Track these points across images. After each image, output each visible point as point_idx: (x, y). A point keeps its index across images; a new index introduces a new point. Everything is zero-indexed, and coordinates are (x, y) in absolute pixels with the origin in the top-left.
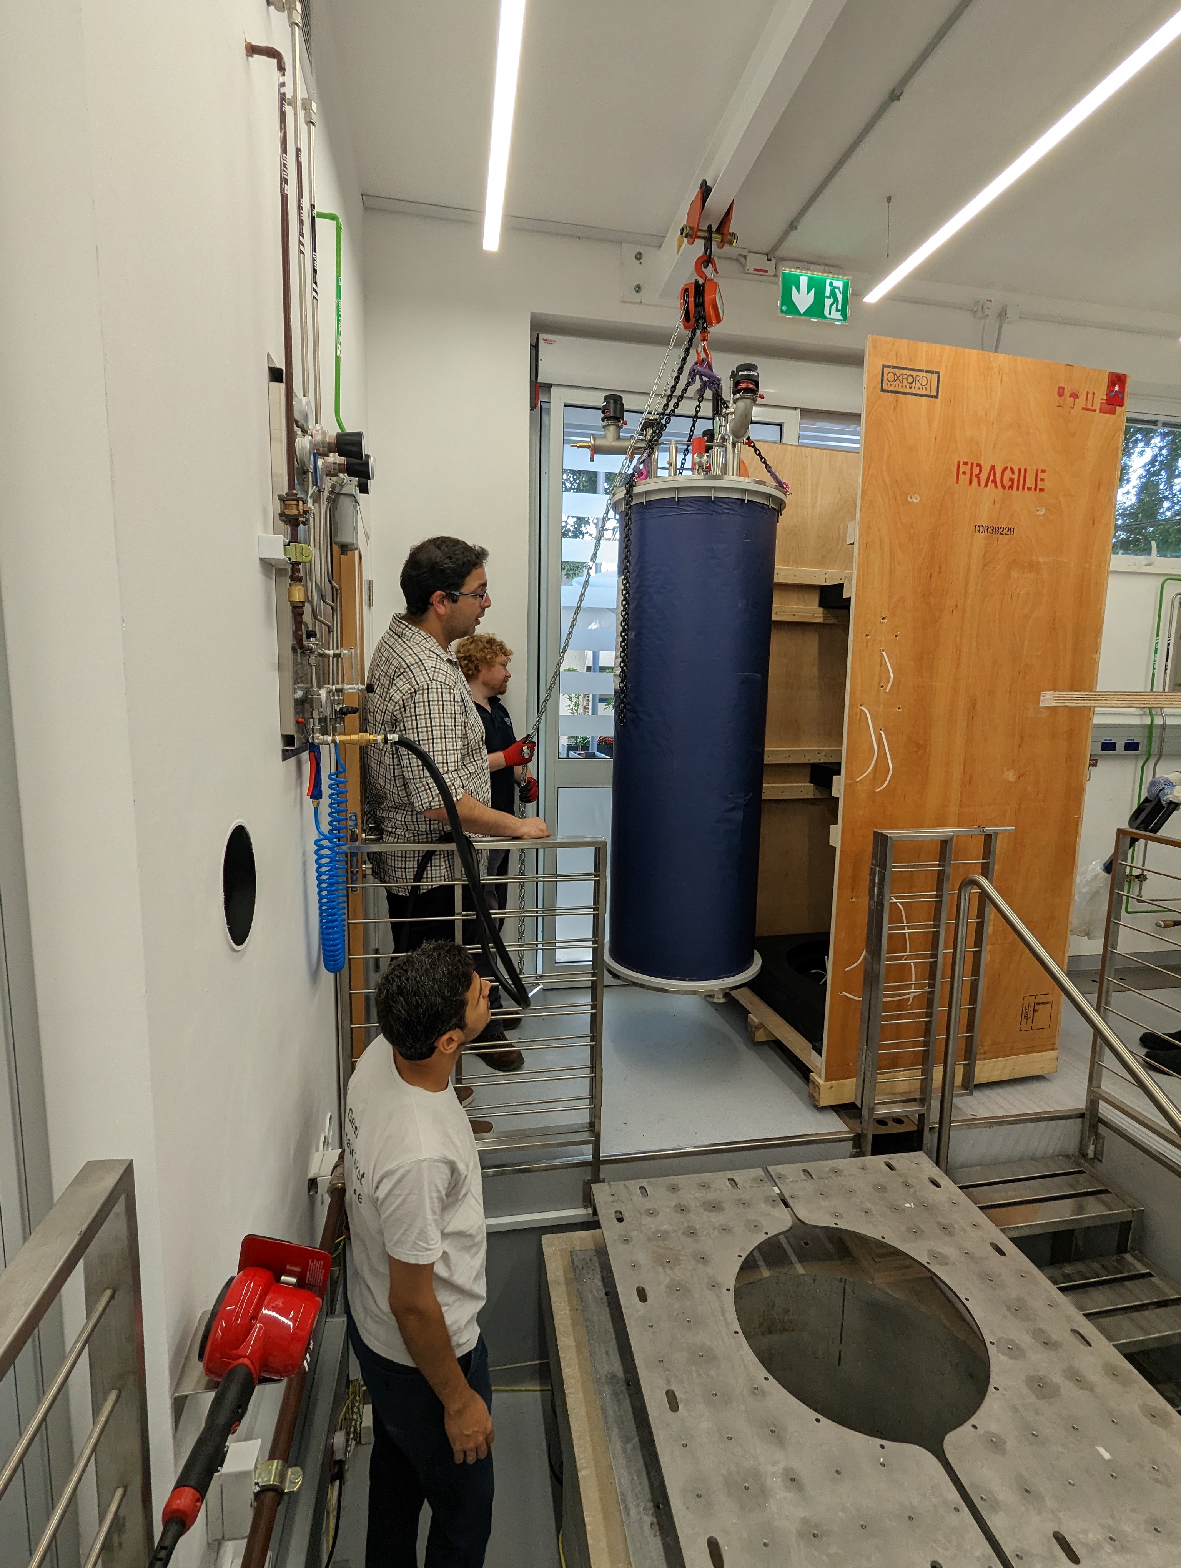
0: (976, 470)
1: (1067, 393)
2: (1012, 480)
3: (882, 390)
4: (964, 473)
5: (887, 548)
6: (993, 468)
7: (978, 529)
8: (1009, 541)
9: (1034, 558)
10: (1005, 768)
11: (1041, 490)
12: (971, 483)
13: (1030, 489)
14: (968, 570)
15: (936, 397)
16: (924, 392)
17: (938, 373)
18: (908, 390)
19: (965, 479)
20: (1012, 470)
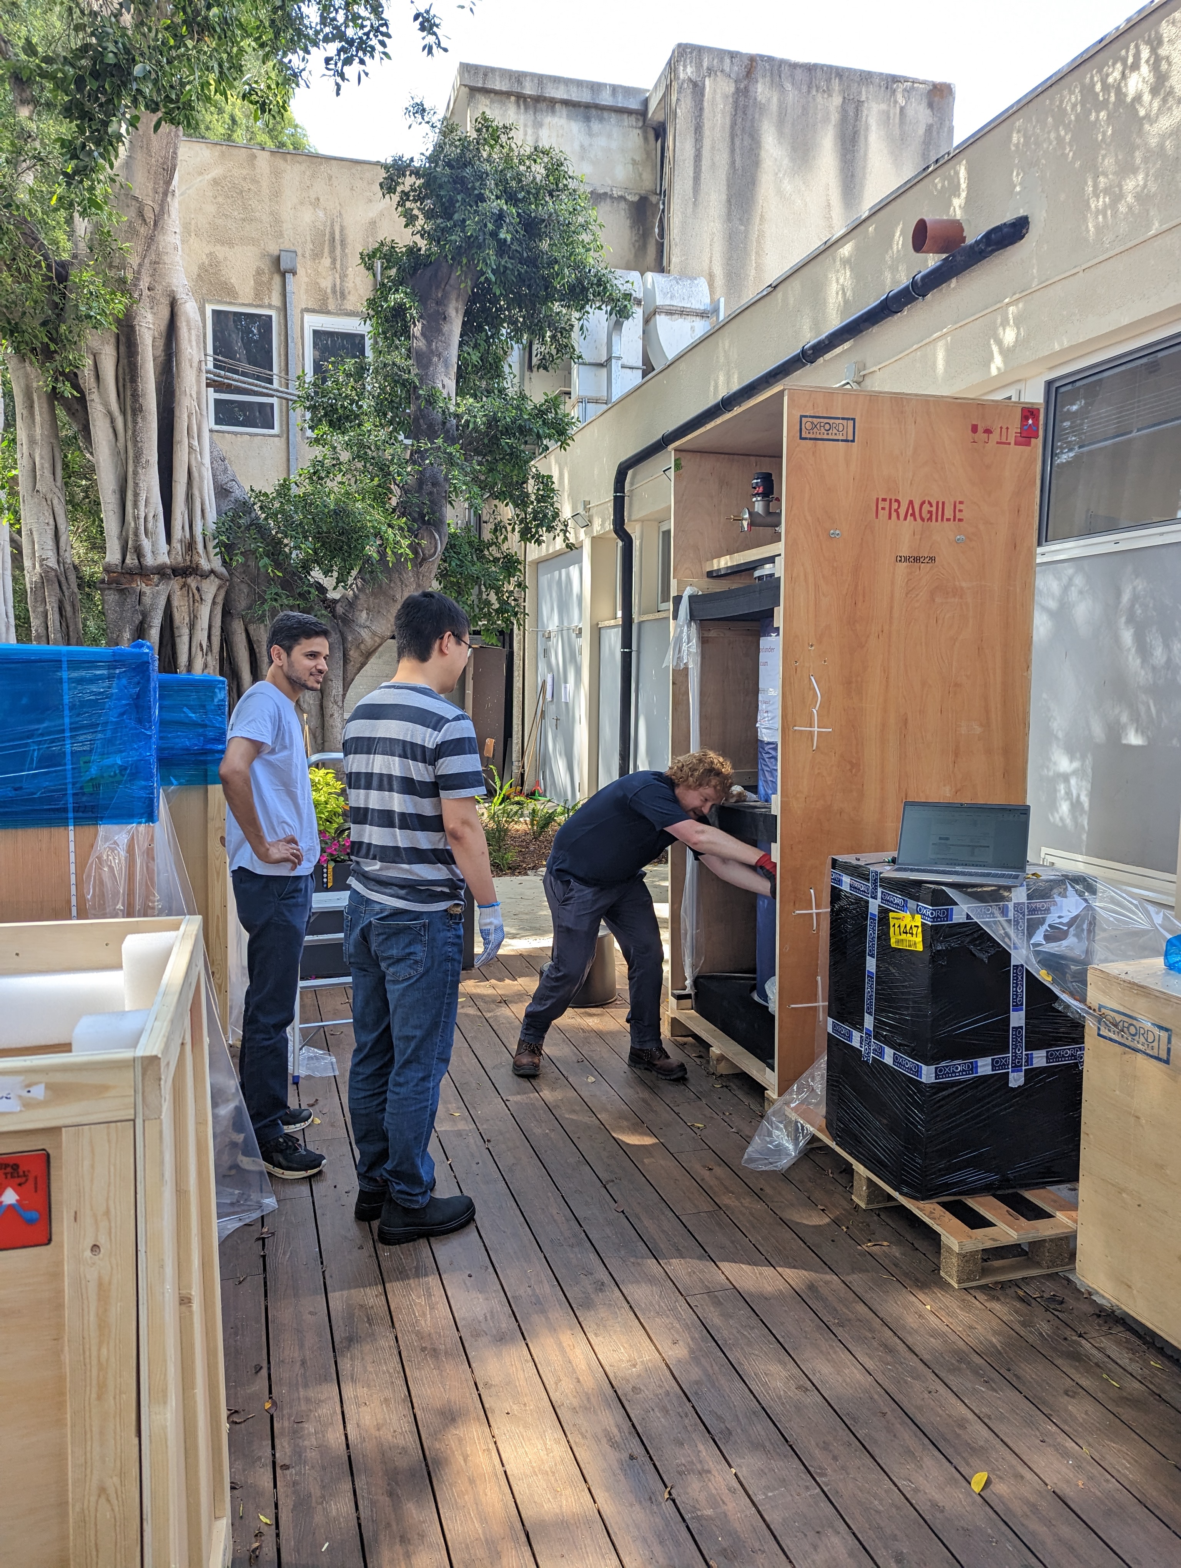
0: (895, 506)
1: (980, 430)
2: (930, 512)
3: (801, 438)
4: (883, 509)
5: (811, 580)
6: (911, 502)
7: (900, 559)
8: (931, 568)
9: (957, 583)
10: (941, 784)
11: (960, 520)
12: (890, 518)
13: (948, 520)
14: (892, 597)
15: (853, 441)
16: (841, 438)
17: (854, 419)
18: (826, 437)
19: (883, 514)
20: (930, 503)
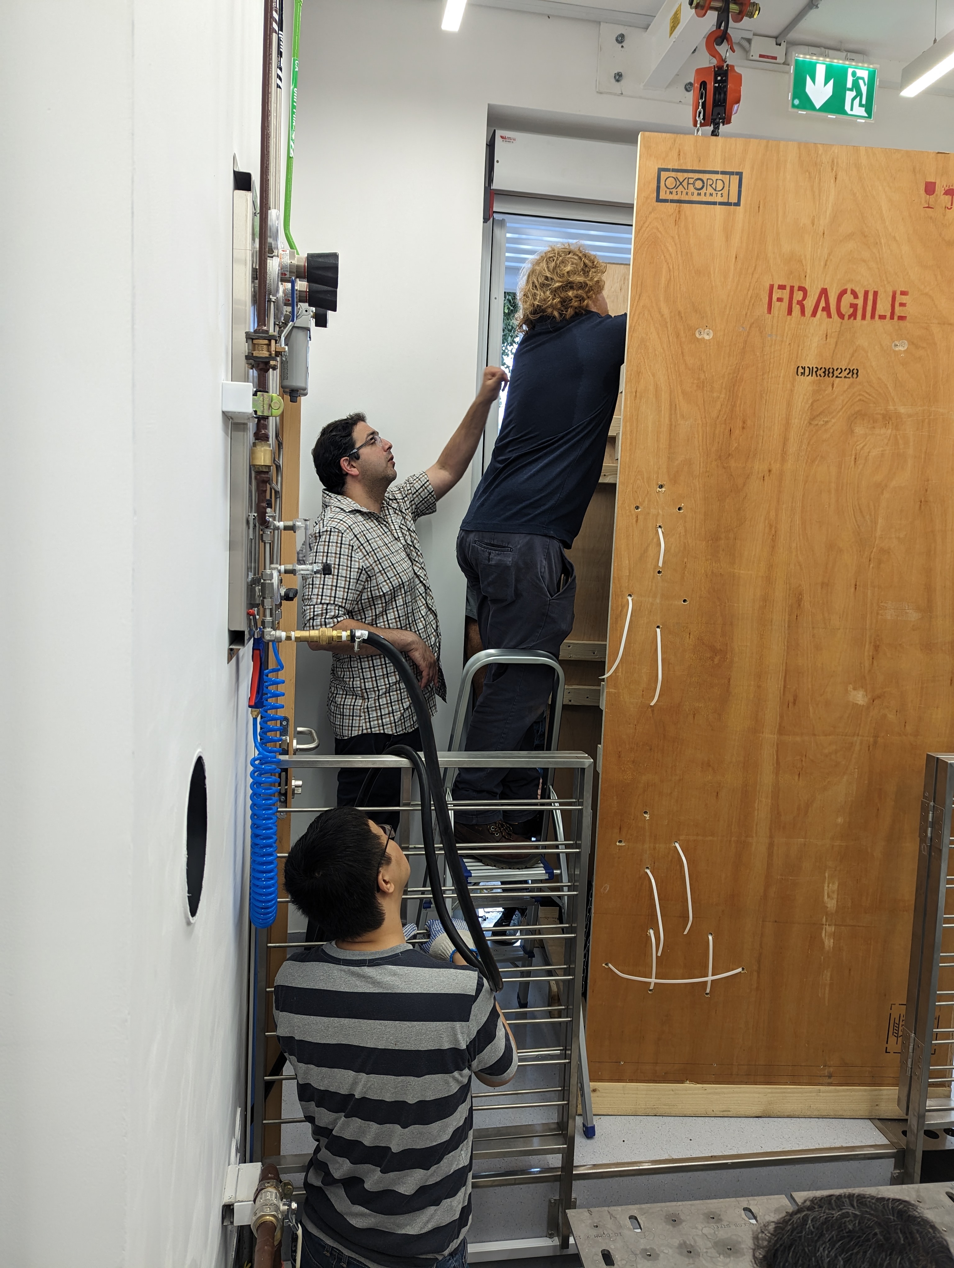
0: (798, 296)
1: (940, 190)
2: (854, 306)
3: (658, 200)
4: (780, 300)
5: (664, 396)
6: (824, 292)
7: (801, 371)
8: (850, 386)
9: (891, 407)
10: (850, 687)
11: (901, 318)
12: (790, 312)
13: (882, 317)
14: (787, 424)
15: (738, 204)
16: (719, 199)
17: (740, 174)
18: (696, 198)
19: (780, 308)
20: (855, 294)
